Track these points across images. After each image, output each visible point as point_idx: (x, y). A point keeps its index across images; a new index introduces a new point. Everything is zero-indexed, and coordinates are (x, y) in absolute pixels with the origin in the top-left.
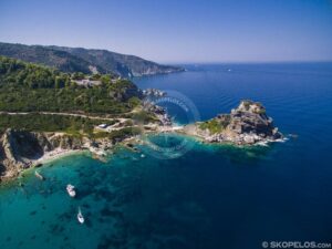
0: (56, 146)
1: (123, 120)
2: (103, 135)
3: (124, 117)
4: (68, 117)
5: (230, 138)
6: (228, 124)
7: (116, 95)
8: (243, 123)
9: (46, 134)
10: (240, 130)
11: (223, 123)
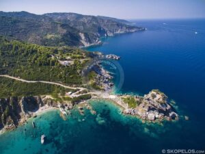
0: (46, 103)
1: (82, 89)
2: (69, 99)
3: (83, 87)
4: (54, 85)
5: (139, 113)
6: (141, 103)
7: (81, 72)
8: (150, 105)
9: (42, 96)
10: (147, 110)
11: (138, 102)
